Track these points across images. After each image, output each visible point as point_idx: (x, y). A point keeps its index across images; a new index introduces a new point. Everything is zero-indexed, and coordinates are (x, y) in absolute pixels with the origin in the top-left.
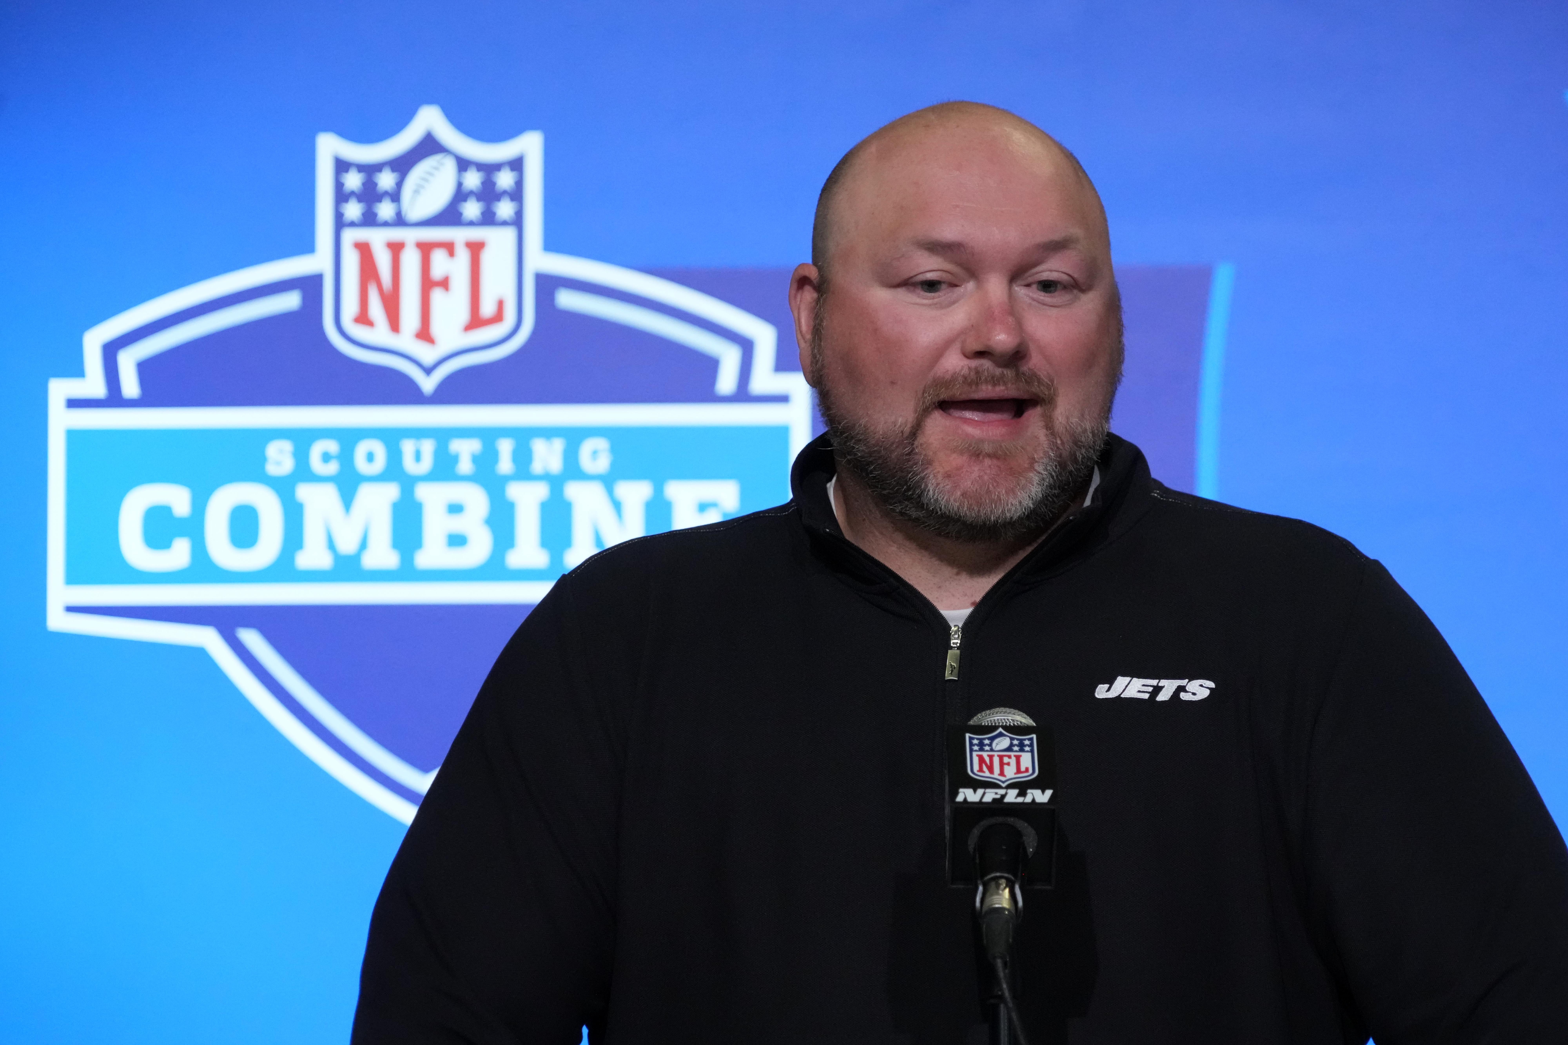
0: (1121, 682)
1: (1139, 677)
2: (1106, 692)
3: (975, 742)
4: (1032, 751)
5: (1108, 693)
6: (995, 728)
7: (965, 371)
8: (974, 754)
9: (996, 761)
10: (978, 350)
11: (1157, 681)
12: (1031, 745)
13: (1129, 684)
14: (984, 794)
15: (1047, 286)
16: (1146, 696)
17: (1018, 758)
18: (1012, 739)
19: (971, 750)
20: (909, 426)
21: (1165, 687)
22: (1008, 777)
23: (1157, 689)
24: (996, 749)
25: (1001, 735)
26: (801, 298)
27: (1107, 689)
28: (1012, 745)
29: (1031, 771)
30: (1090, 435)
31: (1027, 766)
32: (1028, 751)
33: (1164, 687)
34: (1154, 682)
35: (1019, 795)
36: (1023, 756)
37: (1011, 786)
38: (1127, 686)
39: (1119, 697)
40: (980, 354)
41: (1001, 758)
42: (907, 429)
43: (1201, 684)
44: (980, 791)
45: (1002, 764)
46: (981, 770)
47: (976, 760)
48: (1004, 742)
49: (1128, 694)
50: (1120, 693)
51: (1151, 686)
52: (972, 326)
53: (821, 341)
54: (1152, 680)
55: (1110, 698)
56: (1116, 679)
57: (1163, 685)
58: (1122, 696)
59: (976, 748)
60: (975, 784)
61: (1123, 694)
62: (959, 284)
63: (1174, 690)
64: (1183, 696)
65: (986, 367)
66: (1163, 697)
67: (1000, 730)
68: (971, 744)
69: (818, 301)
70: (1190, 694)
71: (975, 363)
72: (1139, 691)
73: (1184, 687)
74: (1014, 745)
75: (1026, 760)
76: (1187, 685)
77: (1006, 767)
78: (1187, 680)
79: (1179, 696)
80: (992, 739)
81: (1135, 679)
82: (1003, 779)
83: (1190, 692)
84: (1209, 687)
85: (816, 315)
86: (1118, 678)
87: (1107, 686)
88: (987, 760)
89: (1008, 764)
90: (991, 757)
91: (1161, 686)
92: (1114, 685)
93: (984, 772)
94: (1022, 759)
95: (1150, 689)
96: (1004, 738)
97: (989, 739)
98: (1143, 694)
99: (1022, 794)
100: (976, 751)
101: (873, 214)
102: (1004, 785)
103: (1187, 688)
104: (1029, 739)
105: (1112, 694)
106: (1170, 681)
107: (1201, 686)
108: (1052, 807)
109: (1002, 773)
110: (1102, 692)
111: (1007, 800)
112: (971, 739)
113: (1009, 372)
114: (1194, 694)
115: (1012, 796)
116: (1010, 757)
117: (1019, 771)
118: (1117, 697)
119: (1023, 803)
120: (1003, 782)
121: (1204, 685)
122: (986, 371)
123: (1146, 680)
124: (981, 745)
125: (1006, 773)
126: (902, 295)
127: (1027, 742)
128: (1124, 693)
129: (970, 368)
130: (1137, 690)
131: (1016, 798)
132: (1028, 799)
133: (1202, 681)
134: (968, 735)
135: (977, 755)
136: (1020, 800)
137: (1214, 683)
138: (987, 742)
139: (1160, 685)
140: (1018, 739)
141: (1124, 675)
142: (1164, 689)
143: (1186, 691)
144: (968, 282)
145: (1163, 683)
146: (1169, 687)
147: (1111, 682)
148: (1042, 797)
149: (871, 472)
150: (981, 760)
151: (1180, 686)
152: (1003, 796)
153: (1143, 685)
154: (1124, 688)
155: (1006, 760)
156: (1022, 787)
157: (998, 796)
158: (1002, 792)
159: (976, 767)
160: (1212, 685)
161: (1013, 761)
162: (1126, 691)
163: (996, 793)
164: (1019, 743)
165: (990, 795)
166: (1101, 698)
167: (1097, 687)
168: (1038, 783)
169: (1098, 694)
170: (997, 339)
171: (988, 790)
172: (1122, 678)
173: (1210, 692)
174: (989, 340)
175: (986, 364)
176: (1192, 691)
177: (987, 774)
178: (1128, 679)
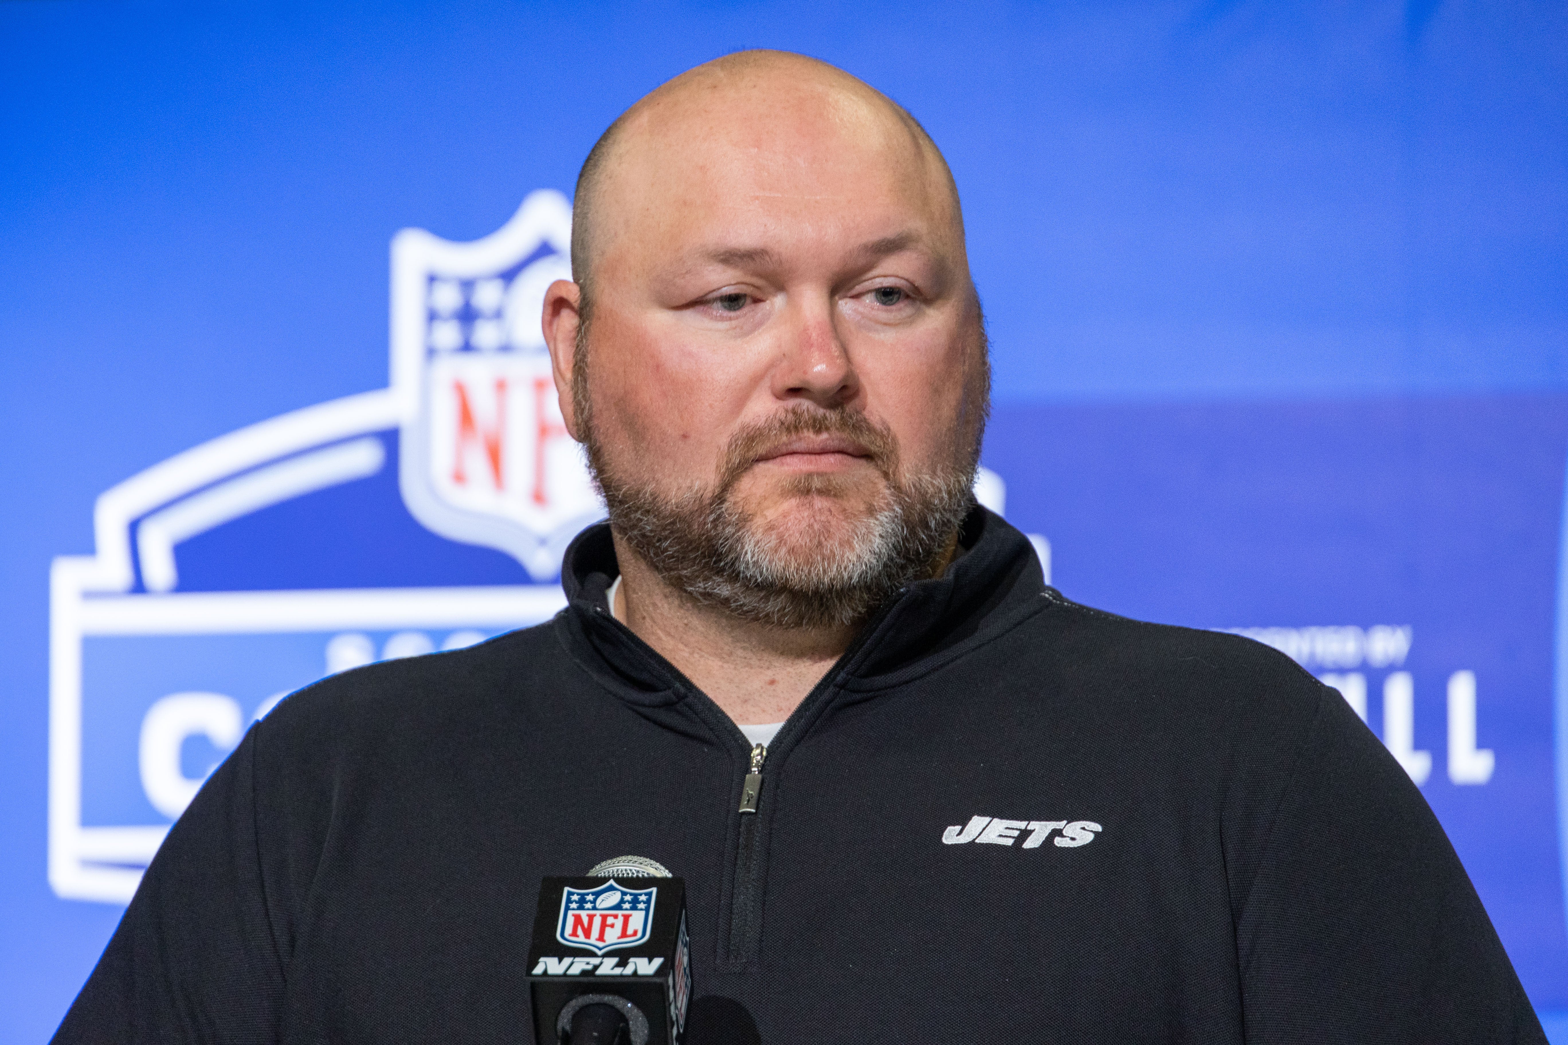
0: (977, 823)
1: (1002, 817)
2: (957, 835)
3: (575, 898)
4: (647, 910)
5: (958, 837)
6: (605, 880)
7: (782, 415)
8: (570, 913)
9: (597, 921)
10: (792, 386)
11: (1026, 823)
12: (648, 902)
13: (987, 826)
14: (572, 963)
15: (887, 295)
16: (1010, 842)
17: (626, 918)
18: (624, 894)
19: (567, 908)
20: (710, 489)
21: (1036, 831)
22: (607, 943)
23: (1025, 834)
24: (600, 907)
25: (611, 888)
26: (558, 325)
27: (958, 832)
28: (622, 901)
29: (639, 934)
30: (945, 496)
31: (636, 928)
32: (641, 909)
33: (1034, 830)
34: (1022, 825)
35: (618, 965)
36: (633, 915)
37: (609, 954)
38: (984, 829)
39: (972, 843)
40: (795, 391)
41: (604, 918)
42: (708, 494)
43: (1083, 826)
44: (567, 961)
45: (604, 925)
46: (574, 934)
47: (570, 920)
48: (613, 898)
49: (985, 839)
50: (975, 838)
51: (1017, 829)
52: (784, 355)
53: (586, 382)
54: (1019, 822)
55: (962, 844)
56: (970, 819)
57: (1032, 829)
58: (977, 841)
59: (574, 905)
60: (562, 952)
61: (978, 838)
62: (764, 299)
63: (1047, 835)
64: (1058, 842)
65: (805, 407)
66: (1031, 843)
67: (612, 882)
68: (569, 901)
69: (579, 329)
70: (1068, 839)
71: (792, 403)
72: (1000, 836)
73: (1061, 830)
74: (625, 903)
75: (637, 920)
76: (1064, 828)
77: (608, 929)
78: (1065, 822)
79: (1053, 841)
80: (597, 895)
81: (996, 820)
82: (601, 944)
83: (1068, 837)
84: (1094, 830)
85: (578, 346)
86: (973, 818)
87: (958, 828)
88: (585, 920)
89: (612, 926)
90: (591, 918)
91: (1030, 830)
92: (967, 827)
93: (577, 936)
94: (631, 919)
95: (1016, 833)
96: (614, 892)
97: (593, 894)
98: (1005, 839)
99: (623, 963)
100: (573, 909)
101: (648, 209)
102: (600, 953)
103: (1064, 833)
104: (646, 894)
105: (964, 839)
106: (1043, 823)
107: (1083, 829)
108: (658, 980)
109: (601, 938)
110: (951, 836)
111: (599, 972)
112: (570, 894)
113: (832, 415)
114: (1073, 839)
115: (608, 967)
116: (616, 917)
117: (624, 934)
118: (969, 842)
119: (621, 976)
120: (600, 949)
121: (1086, 828)
122: (805, 412)
123: (1011, 821)
124: (582, 902)
125: (606, 937)
126: (690, 317)
127: (643, 898)
128: (980, 837)
129: (787, 411)
130: (998, 834)
131: (613, 969)
132: (629, 970)
133: (1084, 822)
134: (566, 889)
135: (573, 915)
136: (618, 971)
137: (1101, 825)
138: (590, 898)
139: (1029, 828)
140: (631, 894)
141: (982, 814)
142: (1033, 834)
143: (1063, 836)
144: (775, 296)
145: (1034, 825)
146: (1040, 830)
147: (964, 822)
148: (646, 967)
149: (666, 550)
150: (578, 920)
151: (1055, 829)
152: (596, 967)
153: (1007, 828)
154: (981, 830)
155: (610, 920)
156: (623, 955)
157: (590, 967)
158: (595, 961)
159: (569, 930)
160: (1098, 828)
161: (619, 923)
162: (982, 835)
163: (588, 963)
164: (632, 899)
165: (579, 965)
166: (950, 843)
167: (945, 829)
168: (645, 951)
169: (946, 838)
170: (816, 372)
171: (577, 959)
172: (979, 818)
173: (1095, 836)
174: (805, 373)
175: (805, 405)
176: (1070, 836)
177: (581, 938)
178: (988, 819)
